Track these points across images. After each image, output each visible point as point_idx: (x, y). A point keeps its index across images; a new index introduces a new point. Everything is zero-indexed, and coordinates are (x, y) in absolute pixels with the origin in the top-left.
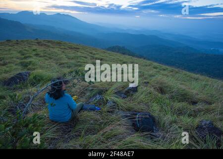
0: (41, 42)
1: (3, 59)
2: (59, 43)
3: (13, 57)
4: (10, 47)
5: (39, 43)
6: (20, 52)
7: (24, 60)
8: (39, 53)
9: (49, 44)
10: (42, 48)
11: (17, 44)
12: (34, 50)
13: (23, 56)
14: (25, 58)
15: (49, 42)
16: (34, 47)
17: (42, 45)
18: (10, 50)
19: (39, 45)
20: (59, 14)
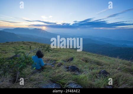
0: (25, 43)
1: (5, 50)
2: (35, 43)
3: (10, 50)
4: (8, 46)
5: (24, 43)
6: (14, 47)
7: (16, 51)
8: (24, 48)
9: (30, 44)
10: (26, 46)
11: (12, 44)
12: (21, 47)
13: (16, 49)
14: (17, 50)
15: (29, 43)
16: (21, 45)
17: (25, 44)
18: (8, 47)
19: (24, 44)
20: (36, 29)
